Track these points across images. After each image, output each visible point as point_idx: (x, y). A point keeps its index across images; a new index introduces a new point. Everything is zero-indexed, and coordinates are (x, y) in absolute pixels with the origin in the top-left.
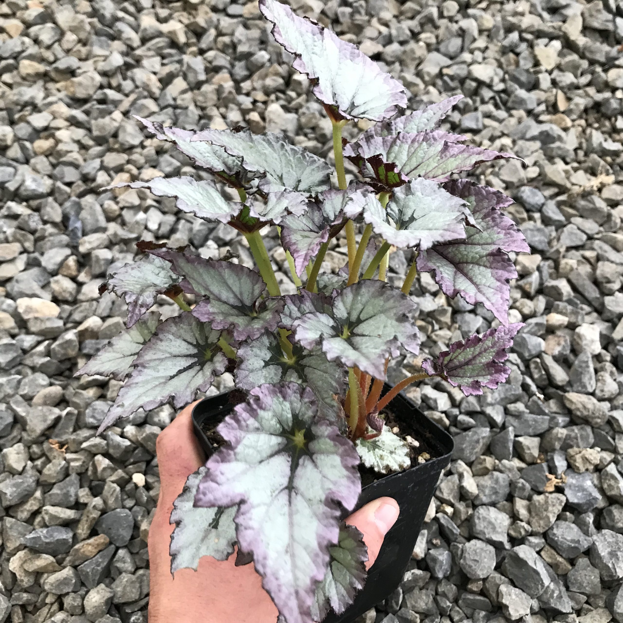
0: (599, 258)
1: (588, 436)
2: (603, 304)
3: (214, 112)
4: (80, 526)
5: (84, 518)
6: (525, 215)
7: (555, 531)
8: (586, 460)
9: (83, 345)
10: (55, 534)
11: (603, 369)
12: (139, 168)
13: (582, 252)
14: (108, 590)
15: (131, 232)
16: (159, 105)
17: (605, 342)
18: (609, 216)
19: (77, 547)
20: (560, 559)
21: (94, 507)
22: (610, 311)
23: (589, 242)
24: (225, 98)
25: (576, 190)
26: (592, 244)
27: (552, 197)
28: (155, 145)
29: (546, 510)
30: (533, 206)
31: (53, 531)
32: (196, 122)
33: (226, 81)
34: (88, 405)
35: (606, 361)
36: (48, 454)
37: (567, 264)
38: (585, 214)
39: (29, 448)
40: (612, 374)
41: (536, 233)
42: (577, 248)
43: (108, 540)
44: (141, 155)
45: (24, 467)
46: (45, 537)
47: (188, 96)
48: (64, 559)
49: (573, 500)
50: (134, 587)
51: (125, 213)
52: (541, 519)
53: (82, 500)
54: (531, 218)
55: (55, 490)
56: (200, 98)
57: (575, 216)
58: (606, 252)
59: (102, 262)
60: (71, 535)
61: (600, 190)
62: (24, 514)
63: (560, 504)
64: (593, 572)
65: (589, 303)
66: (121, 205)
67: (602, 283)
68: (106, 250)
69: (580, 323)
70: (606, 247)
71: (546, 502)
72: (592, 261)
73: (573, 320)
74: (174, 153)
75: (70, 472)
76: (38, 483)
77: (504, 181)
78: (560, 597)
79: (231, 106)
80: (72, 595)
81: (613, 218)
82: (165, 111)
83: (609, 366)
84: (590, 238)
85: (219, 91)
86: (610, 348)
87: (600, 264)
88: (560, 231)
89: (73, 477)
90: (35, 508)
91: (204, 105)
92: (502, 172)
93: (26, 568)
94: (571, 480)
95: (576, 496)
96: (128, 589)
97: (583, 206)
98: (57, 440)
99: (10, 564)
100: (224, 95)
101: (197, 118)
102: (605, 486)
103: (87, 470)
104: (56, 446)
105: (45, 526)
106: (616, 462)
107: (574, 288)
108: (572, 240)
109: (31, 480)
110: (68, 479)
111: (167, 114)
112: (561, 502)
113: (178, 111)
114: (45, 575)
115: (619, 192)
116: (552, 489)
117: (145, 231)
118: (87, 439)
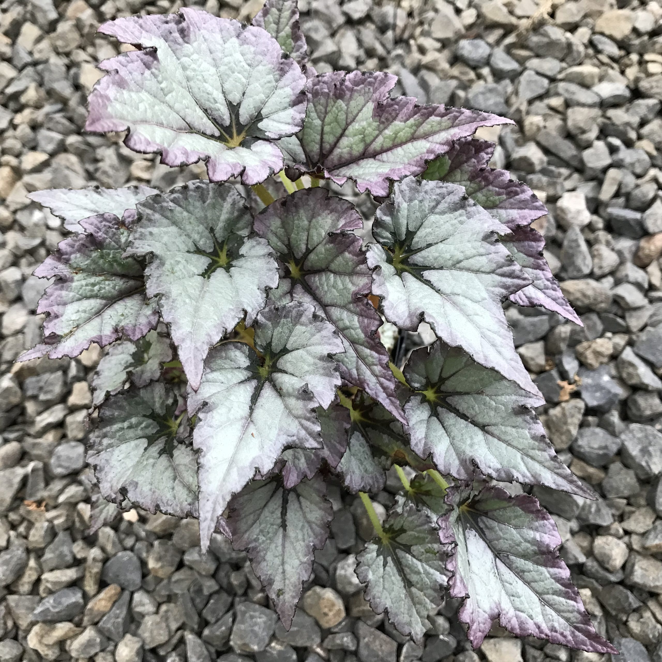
0: (568, 104)
1: (595, 324)
2: (582, 161)
3: (81, 56)
4: (86, 583)
5: (88, 575)
6: (472, 75)
7: (580, 442)
8: (597, 354)
9: (25, 386)
10: (63, 600)
11: (597, 241)
12: (18, 156)
13: (546, 101)
14: (135, 639)
15: (33, 237)
16: (15, 67)
17: (593, 207)
18: (569, 45)
19: (89, 606)
20: (591, 470)
21: (94, 559)
22: (591, 168)
23: (552, 85)
24: (89, 34)
25: (524, 24)
26: (556, 87)
27: (498, 42)
28: (27, 120)
29: (566, 423)
30: (478, 61)
31: (61, 597)
32: (64, 75)
33: (82, 11)
34: (51, 453)
35: (599, 229)
36: (29, 518)
37: (531, 124)
38: (541, 52)
39: (6, 516)
40: (608, 244)
41: (488, 95)
42: (540, 97)
43: (119, 589)
44: (15, 138)
45: (8, 541)
46: (54, 607)
47: (45, 44)
48: (81, 620)
49: (593, 403)
50: (161, 628)
51: (20, 217)
52: (562, 434)
53: (79, 556)
54: (479, 77)
55: (48, 555)
56: (60, 43)
57: (529, 58)
58: (573, 93)
59: (13, 286)
60: (79, 595)
61: (552, 15)
62: (25, 587)
63: (579, 412)
64: (627, 474)
65: (566, 164)
66: (12, 208)
67: (576, 135)
68: (13, 269)
69: (560, 193)
70: (573, 87)
71: (564, 415)
72: (561, 109)
73: (551, 192)
74: (51, 125)
75: (57, 530)
76: (28, 551)
77: (438, 40)
78: (598, 510)
79: (98, 41)
80: (101, 654)
81: (574, 48)
82: (25, 72)
83: (603, 235)
84: (552, 80)
85: (79, 26)
86: (601, 211)
87: (570, 111)
88: (516, 81)
89: (61, 536)
90: (34, 577)
91: (67, 49)
92: (433, 28)
93: (46, 642)
94: (586, 380)
95: (594, 398)
96: (155, 632)
97: (537, 43)
98: (33, 499)
99: (29, 642)
100: (86, 30)
101: (64, 69)
102: (624, 375)
103: (74, 522)
104: (33, 507)
105: (50, 592)
106: (631, 343)
107: (546, 151)
108: (532, 91)
109: (19, 552)
110: (57, 539)
111: (27, 76)
112: (580, 409)
113: (40, 67)
114: (68, 642)
115: (575, 11)
116: (567, 397)
117: (49, 232)
118: (61, 491)
